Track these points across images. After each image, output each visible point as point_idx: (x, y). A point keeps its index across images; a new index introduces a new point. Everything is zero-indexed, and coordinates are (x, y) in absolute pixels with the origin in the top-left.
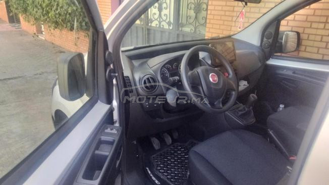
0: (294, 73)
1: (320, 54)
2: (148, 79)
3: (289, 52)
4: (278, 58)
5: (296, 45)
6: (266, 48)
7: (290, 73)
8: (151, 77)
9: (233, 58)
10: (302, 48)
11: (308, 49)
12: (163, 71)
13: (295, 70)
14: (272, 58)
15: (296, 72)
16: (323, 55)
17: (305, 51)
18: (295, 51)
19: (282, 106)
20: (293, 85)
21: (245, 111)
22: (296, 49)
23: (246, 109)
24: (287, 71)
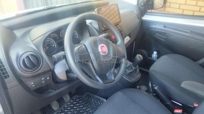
0: (165, 27)
1: (181, 9)
2: (28, 57)
3: (158, 9)
4: (152, 14)
5: (163, 2)
6: (142, 7)
7: (161, 27)
8: (31, 55)
9: (119, 20)
10: (168, 4)
11: (172, 5)
12: (49, 42)
13: (165, 25)
14: (146, 14)
15: (166, 26)
16: (183, 10)
17: (170, 7)
18: (162, 7)
19: (155, 53)
20: (164, 37)
21: (133, 69)
22: (163, 5)
23: (134, 68)
24: (159, 25)
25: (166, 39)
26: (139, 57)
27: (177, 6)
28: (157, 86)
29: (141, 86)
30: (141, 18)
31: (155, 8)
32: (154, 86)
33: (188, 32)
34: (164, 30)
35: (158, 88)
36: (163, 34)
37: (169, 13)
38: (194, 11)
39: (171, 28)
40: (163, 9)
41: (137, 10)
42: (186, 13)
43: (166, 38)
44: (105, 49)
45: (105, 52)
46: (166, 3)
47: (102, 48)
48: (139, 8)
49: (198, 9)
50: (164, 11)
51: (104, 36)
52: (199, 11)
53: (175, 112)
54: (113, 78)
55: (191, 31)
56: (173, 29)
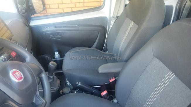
0: (56, 27)
1: (60, 8)
3: (40, 12)
4: (36, 19)
5: (42, 5)
6: (24, 14)
7: (52, 29)
10: (47, 6)
11: (52, 6)
13: (55, 25)
14: (32, 20)
15: (57, 26)
16: (63, 8)
17: (50, 8)
18: (43, 10)
19: (56, 53)
20: (59, 36)
21: (51, 79)
22: (43, 8)
23: (52, 77)
24: (50, 27)
25: (61, 38)
26: (52, 64)
27: (56, 6)
28: (80, 83)
29: (63, 90)
30: (29, 25)
31: (37, 12)
32: (77, 83)
33: (77, 26)
34: (56, 30)
35: (81, 84)
36: (56, 34)
37: (52, 14)
38: (72, 8)
39: (61, 27)
40: (44, 12)
41: (22, 18)
42: (66, 10)
43: (61, 36)
44: (19, 74)
45: (21, 78)
46: (45, 5)
47: (14, 75)
48: (22, 15)
49: (73, 5)
50: (47, 13)
51: (4, 58)
52: (75, 7)
53: (102, 95)
54: (44, 101)
55: (78, 25)
56: (64, 27)
